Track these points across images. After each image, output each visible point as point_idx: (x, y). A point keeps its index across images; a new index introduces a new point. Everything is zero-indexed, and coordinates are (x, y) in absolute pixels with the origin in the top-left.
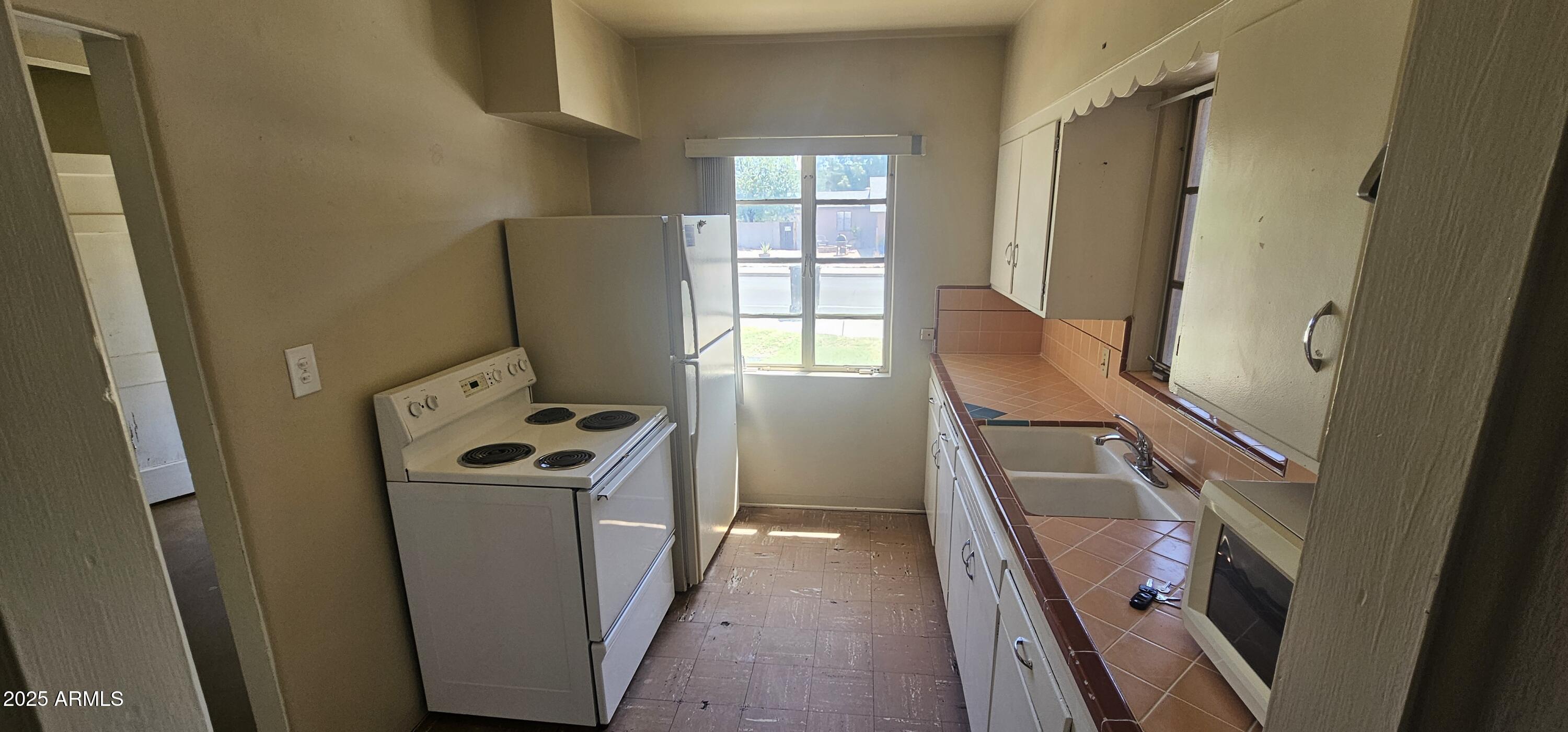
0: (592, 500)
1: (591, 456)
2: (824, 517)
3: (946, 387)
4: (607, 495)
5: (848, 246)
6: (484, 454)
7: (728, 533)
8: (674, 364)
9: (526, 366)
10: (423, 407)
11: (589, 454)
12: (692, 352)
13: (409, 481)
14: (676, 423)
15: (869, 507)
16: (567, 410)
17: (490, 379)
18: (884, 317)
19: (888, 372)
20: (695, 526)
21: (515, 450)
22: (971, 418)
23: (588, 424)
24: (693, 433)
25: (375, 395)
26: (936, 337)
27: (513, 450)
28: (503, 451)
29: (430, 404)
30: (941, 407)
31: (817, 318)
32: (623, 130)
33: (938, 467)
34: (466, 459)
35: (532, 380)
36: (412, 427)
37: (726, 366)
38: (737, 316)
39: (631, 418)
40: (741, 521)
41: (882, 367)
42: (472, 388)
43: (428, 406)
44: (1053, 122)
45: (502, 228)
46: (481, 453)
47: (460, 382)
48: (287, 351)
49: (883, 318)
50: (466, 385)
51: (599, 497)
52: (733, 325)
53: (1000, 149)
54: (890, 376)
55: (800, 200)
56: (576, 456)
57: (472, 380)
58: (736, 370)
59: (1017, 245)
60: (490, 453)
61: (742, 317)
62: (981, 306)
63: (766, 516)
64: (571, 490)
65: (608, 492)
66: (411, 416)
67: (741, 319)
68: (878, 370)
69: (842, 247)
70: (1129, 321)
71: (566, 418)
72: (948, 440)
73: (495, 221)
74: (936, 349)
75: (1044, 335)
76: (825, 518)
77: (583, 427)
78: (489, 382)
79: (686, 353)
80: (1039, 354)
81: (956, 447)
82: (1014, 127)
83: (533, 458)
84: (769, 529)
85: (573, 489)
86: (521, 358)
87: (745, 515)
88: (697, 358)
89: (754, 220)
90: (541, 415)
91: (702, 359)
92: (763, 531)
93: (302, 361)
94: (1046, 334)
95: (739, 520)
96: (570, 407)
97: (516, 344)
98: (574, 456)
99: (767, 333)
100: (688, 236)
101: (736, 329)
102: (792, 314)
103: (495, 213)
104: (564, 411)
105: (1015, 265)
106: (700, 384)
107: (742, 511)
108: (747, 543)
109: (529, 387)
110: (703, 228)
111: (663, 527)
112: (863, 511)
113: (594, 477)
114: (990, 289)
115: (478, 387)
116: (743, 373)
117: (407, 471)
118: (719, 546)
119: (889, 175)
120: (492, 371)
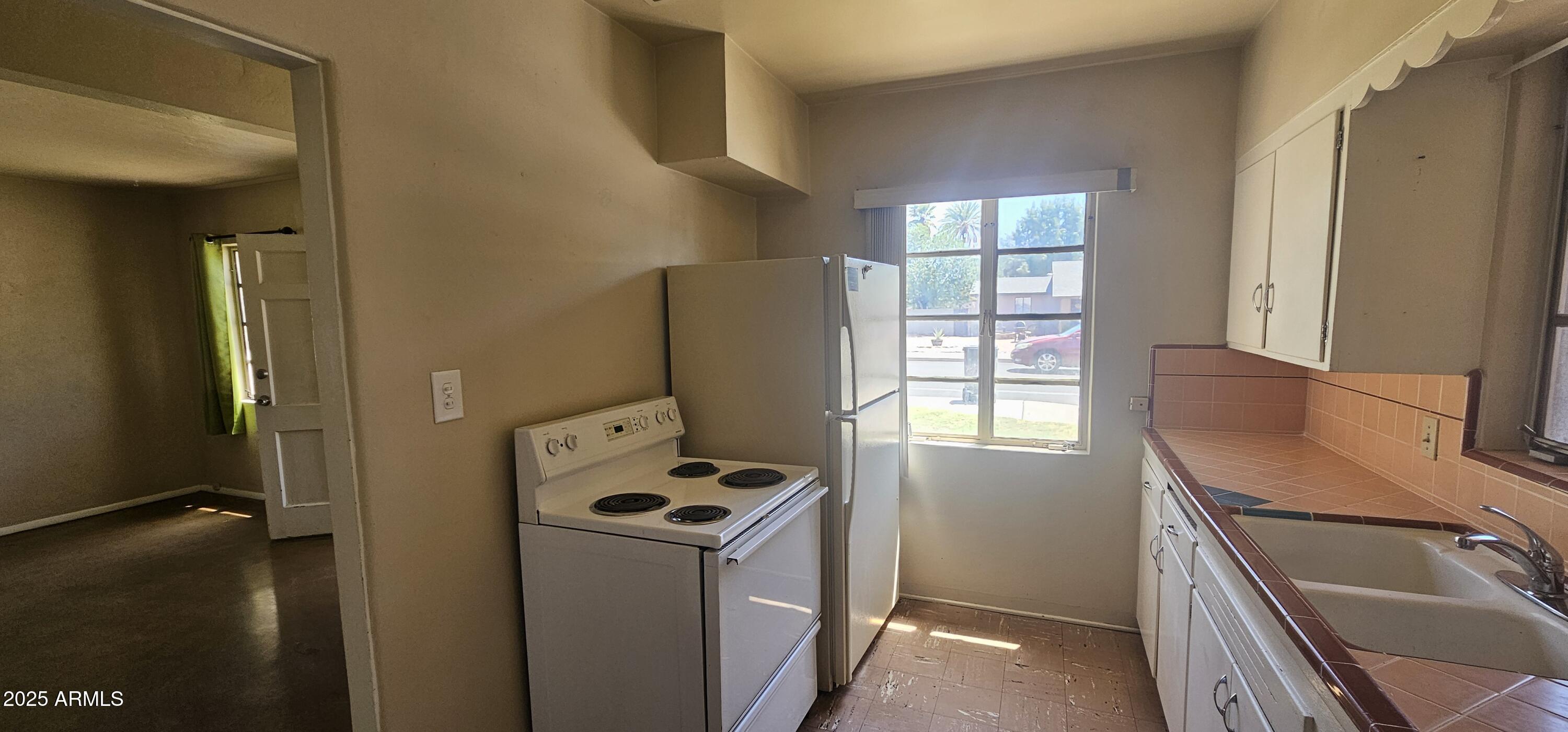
0: (720, 563)
1: (727, 512)
2: (1001, 623)
3: (1171, 465)
4: (738, 559)
5: (1028, 332)
6: (617, 502)
7: (884, 627)
8: (829, 420)
9: (675, 416)
10: (562, 445)
11: (724, 511)
12: (851, 408)
13: (539, 524)
14: (827, 487)
15: (1060, 616)
16: (713, 465)
17: (636, 425)
18: (1081, 384)
19: (1086, 450)
20: (844, 609)
21: (649, 500)
22: (1218, 504)
23: (731, 481)
24: (846, 502)
25: (517, 429)
26: (1150, 407)
27: (647, 500)
28: (636, 500)
29: (570, 444)
30: (1164, 492)
31: (996, 382)
32: (792, 183)
33: (1161, 571)
34: (599, 506)
35: (680, 431)
36: (548, 466)
37: (890, 434)
38: (904, 378)
39: (777, 477)
40: (901, 615)
41: (1077, 442)
42: (616, 432)
43: (567, 445)
44: (1331, 113)
45: (664, 275)
46: (613, 501)
47: (604, 424)
48: (434, 374)
49: (1079, 385)
50: (610, 428)
51: (729, 560)
52: (898, 387)
53: (1237, 176)
54: (1089, 454)
55: (979, 250)
56: (710, 511)
57: (617, 424)
58: (901, 438)
59: (1273, 284)
60: (623, 502)
61: (909, 380)
62: (1214, 371)
63: (931, 613)
64: (698, 549)
65: (740, 556)
66: (548, 454)
67: (908, 382)
68: (1073, 445)
69: (1021, 333)
70: (1476, 378)
71: (710, 473)
72: (1179, 533)
73: (658, 269)
74: (1151, 422)
75: (1310, 409)
76: (1003, 623)
77: (725, 483)
78: (635, 428)
79: (843, 409)
80: (1302, 433)
81: (1194, 543)
82: (1260, 144)
83: (666, 510)
84: (934, 627)
85: (700, 547)
86: (670, 408)
87: (903, 609)
88: (856, 414)
89: (927, 307)
90: (685, 469)
91: (860, 417)
92: (926, 630)
93: (446, 386)
94: (1312, 408)
95: (898, 613)
96: (715, 462)
97: (669, 393)
98: (708, 511)
99: (937, 414)
100: (850, 279)
101: (903, 391)
102: (967, 377)
103: (659, 261)
104: (708, 466)
105: (1268, 311)
106: (858, 449)
107: (902, 603)
108: (906, 642)
109: (677, 439)
110: (867, 274)
111: (809, 611)
112: (1053, 620)
113: (724, 536)
114: (1227, 348)
115: (622, 432)
116: (909, 442)
117: (538, 512)
118: (873, 642)
119: (1088, 217)
120: (639, 417)
